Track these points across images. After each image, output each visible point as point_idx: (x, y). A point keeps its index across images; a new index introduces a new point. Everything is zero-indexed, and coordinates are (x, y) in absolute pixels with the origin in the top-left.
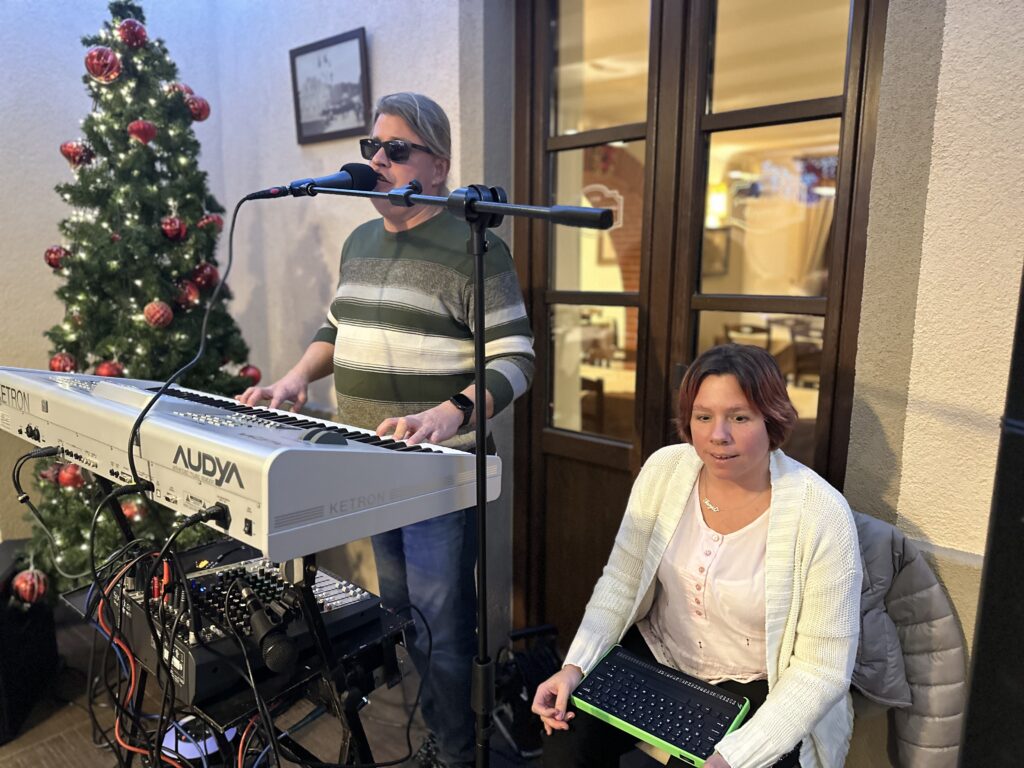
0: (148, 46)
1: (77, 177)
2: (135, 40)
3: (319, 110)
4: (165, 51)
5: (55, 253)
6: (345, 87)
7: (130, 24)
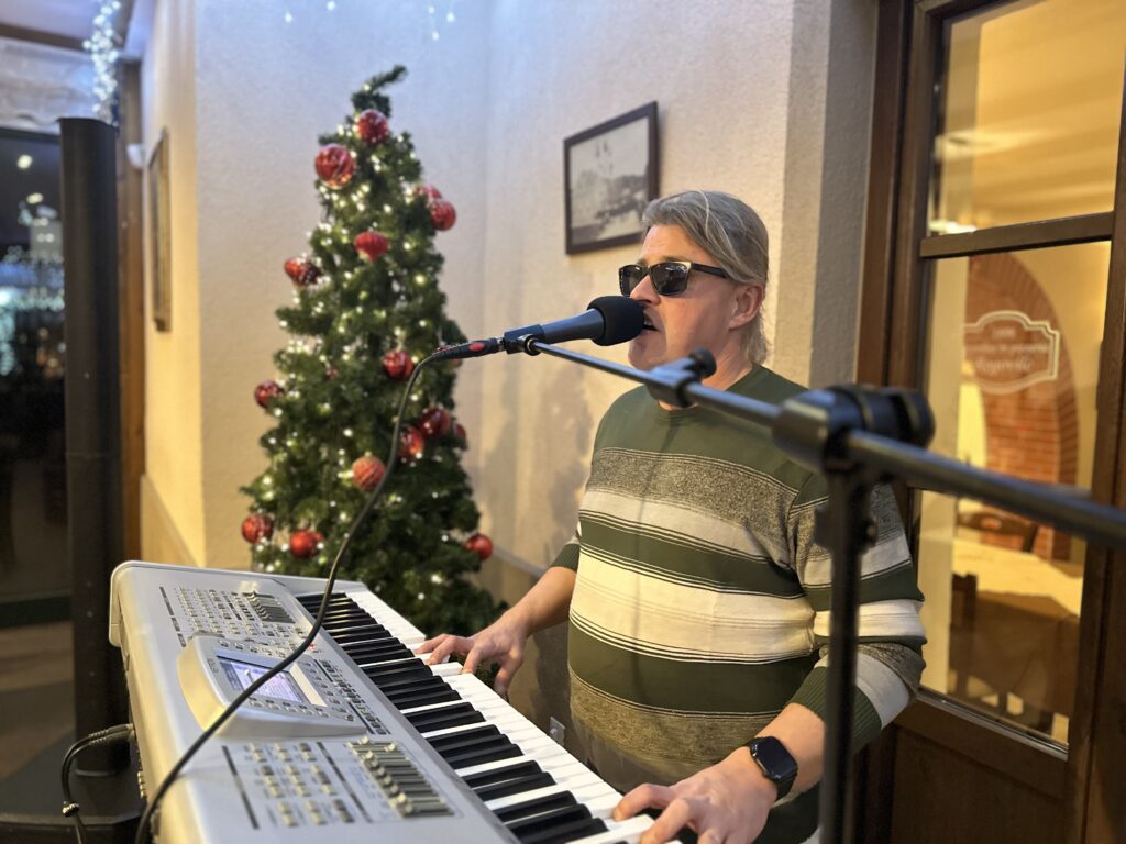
0: (388, 142)
1: (297, 301)
2: (375, 134)
3: (594, 212)
4: (411, 147)
5: (266, 390)
6: (627, 181)
7: (371, 116)
